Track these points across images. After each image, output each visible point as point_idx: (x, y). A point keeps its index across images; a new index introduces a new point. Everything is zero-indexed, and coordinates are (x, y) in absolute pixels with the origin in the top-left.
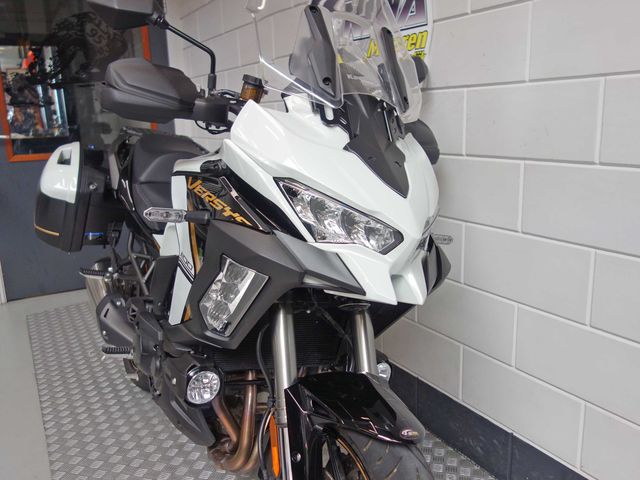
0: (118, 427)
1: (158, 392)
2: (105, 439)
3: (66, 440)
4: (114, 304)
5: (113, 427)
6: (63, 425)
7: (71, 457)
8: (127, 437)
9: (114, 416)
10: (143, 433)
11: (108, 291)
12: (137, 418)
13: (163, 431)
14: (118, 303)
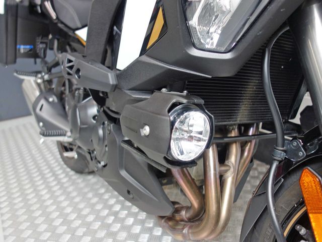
0: (61, 202)
1: (103, 163)
2: (50, 213)
3: (18, 217)
4: (47, 100)
5: (56, 203)
6: (15, 204)
7: (23, 231)
8: (69, 210)
9: (57, 194)
10: (81, 206)
11: (41, 91)
12: (74, 194)
13: (97, 203)
14: (51, 100)
